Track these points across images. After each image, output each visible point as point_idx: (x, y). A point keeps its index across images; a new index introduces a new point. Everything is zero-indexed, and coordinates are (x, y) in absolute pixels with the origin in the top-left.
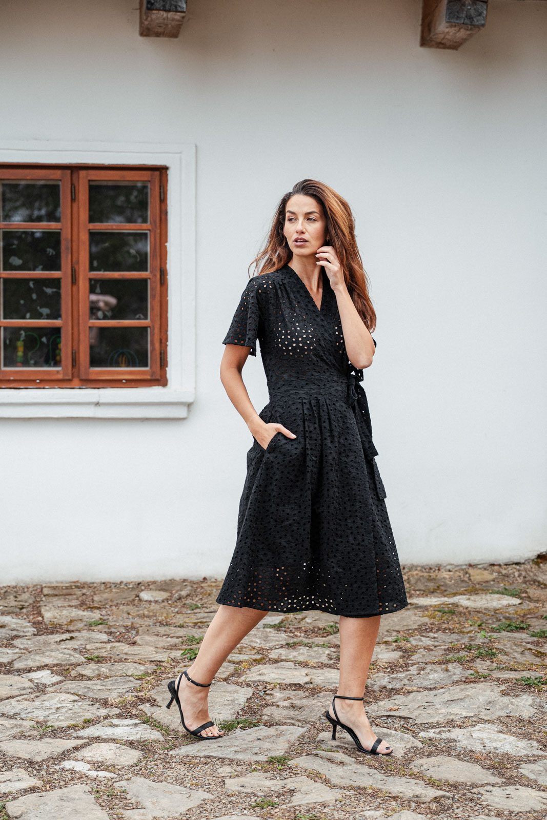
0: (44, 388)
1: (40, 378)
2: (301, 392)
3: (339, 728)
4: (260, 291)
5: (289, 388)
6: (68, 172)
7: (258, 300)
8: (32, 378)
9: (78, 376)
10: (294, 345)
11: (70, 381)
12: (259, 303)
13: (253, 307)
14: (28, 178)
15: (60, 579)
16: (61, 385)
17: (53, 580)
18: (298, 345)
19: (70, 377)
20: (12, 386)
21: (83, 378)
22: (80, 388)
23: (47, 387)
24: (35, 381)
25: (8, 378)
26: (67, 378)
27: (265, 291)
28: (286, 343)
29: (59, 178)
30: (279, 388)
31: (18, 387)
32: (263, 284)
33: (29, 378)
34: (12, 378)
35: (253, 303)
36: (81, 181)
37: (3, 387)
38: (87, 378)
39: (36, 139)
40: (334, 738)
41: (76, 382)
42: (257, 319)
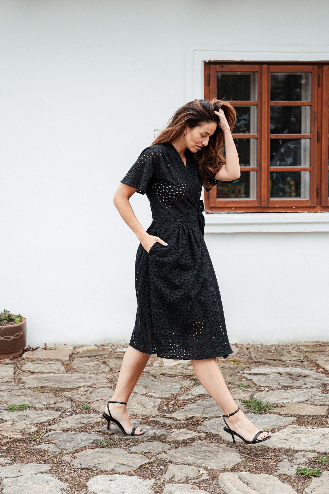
0: (297, 212)
1: (295, 206)
2: (178, 220)
3: (111, 422)
4: (155, 157)
5: (171, 217)
6: (316, 67)
7: (153, 162)
8: (290, 206)
9: (321, 204)
10: (177, 192)
11: (315, 207)
12: (153, 164)
13: (149, 167)
14: (290, 71)
15: (307, 340)
16: (309, 210)
17: (302, 340)
18: (165, 190)
19: (315, 205)
20: (276, 211)
21: (324, 205)
22: (321, 212)
23: (300, 212)
24: (293, 207)
25: (275, 206)
26: (313, 205)
27: (158, 157)
28: (172, 190)
29: (310, 71)
30: (164, 216)
31: (281, 212)
32: (157, 153)
33: (288, 206)
34: (277, 206)
35: (149, 164)
36: (324, 73)
37: (271, 212)
38: (327, 205)
39: (295, 45)
40: (108, 428)
41: (318, 208)
42: (151, 175)
